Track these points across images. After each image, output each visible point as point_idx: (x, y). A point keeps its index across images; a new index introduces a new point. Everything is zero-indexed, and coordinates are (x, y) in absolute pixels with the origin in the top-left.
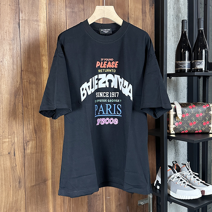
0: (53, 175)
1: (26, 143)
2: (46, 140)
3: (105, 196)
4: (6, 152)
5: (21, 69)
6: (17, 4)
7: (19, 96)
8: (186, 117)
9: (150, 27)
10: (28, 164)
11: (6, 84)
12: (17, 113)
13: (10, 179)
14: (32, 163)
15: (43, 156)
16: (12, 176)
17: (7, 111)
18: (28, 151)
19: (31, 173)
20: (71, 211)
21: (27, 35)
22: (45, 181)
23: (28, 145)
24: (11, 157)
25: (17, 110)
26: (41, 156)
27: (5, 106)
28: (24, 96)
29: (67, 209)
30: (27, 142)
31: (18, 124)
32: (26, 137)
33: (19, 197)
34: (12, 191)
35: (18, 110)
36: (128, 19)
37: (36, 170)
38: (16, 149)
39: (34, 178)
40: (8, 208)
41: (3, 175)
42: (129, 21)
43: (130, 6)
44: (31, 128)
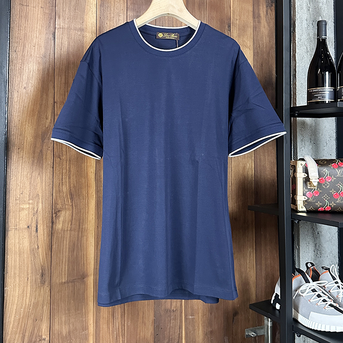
0: (97, 268)
1: (56, 213)
2: (88, 211)
3: (185, 314)
4: (23, 225)
5: (53, 100)
6: (53, 6)
7: (49, 140)
8: (326, 183)
9: (268, 39)
10: (57, 247)
12: (44, 167)
13: (28, 268)
14: (63, 246)
15: (81, 237)
16: (32, 263)
17: (29, 162)
18: (59, 226)
19: (61, 262)
20: (125, 331)
22: (83, 277)
23: (59, 216)
24: (31, 233)
25: (44, 161)
26: (78, 235)
29: (119, 329)
30: (57, 212)
31: (45, 183)
32: (56, 204)
33: (41, 299)
34: (29, 288)
35: (46, 161)
36: (229, 26)
37: (69, 258)
38: (40, 222)
39: (65, 270)
40: (22, 314)
41: (18, 260)
42: (230, 30)
43: (233, 7)
44: (65, 189)
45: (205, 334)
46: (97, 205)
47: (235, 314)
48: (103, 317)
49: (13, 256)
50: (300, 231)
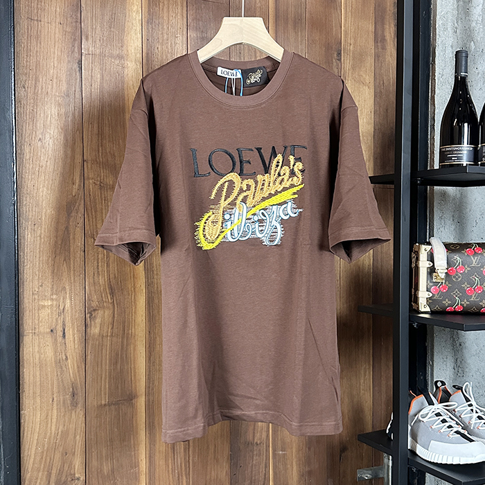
0: (149, 387)
1: (90, 313)
2: (135, 310)
3: (273, 449)
4: (44, 328)
5: (81, 157)
6: (77, 22)
7: (77, 213)
8: (457, 275)
10: (93, 357)
11: (48, 186)
12: (72, 250)
13: (52, 385)
14: (102, 356)
15: (127, 345)
16: (58, 379)
17: (49, 244)
18: (95, 330)
19: (99, 378)
20: (191, 470)
21: (96, 85)
22: (130, 398)
23: (95, 317)
24: (56, 340)
25: (72, 241)
26: (122, 342)
27: (45, 231)
28: (88, 215)
29: (181, 466)
30: (92, 311)
31: (74, 271)
33: (72, 426)
34: (55, 411)
35: (74, 242)
36: (339, 54)
37: (110, 373)
38: (69, 324)
39: (105, 388)
40: (46, 445)
41: (38, 374)
42: (340, 60)
43: (344, 26)
44: (101, 281)
45: (301, 476)
46: (149, 302)
47: (344, 449)
48: (159, 451)
49: (31, 369)
50: (435, 341)
